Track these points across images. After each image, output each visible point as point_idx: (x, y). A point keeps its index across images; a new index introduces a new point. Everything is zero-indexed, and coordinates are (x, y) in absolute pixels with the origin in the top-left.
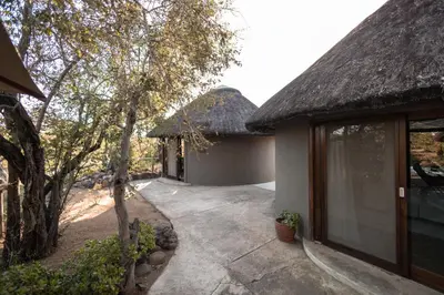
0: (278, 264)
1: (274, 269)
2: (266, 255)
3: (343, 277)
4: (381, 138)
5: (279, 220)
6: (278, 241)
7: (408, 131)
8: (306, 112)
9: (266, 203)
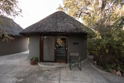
0: (32, 70)
1: (31, 71)
2: (28, 69)
3: (46, 66)
4: (52, 39)
5: (31, 60)
6: (31, 65)
7: (56, 38)
8: (39, 32)
9: (26, 57)
